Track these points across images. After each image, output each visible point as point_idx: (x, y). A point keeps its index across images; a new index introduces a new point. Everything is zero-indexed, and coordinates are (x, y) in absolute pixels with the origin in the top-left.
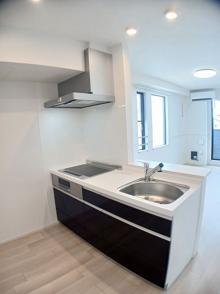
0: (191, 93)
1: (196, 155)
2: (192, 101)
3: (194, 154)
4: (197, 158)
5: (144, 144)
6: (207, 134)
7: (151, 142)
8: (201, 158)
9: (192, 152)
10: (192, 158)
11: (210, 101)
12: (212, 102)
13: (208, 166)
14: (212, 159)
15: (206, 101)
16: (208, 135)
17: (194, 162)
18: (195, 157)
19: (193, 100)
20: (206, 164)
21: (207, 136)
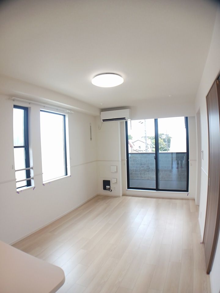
0: (101, 113)
1: (109, 185)
2: (102, 121)
3: (106, 183)
4: (110, 188)
5: (29, 179)
6: (120, 160)
7: (40, 174)
8: (114, 188)
9: (104, 181)
10: (105, 188)
11: (125, 121)
12: (126, 122)
13: (124, 197)
14: (129, 188)
15: (119, 121)
16: (122, 160)
17: (107, 193)
18: (108, 187)
19: (104, 120)
20: (121, 195)
21: (120, 163)
